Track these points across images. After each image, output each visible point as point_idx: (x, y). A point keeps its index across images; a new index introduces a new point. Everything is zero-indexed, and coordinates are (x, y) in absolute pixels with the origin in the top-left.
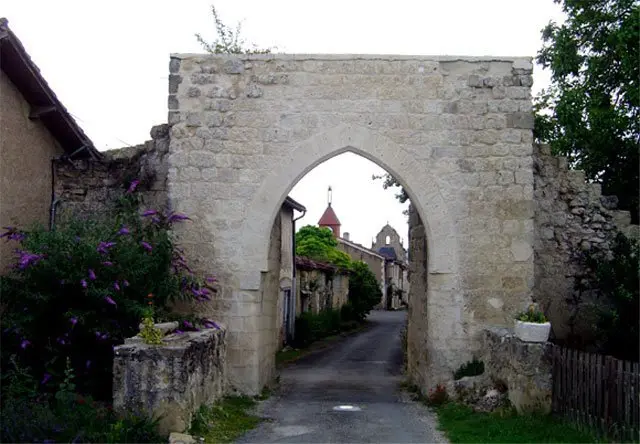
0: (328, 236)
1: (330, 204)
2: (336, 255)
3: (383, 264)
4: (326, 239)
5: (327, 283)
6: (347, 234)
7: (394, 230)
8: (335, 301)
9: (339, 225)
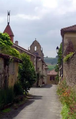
0: (7, 39)
1: (8, 23)
2: (11, 51)
3: (35, 59)
4: (6, 41)
5: (5, 66)
6: (17, 42)
7: (38, 43)
8: (10, 81)
9: (13, 36)
